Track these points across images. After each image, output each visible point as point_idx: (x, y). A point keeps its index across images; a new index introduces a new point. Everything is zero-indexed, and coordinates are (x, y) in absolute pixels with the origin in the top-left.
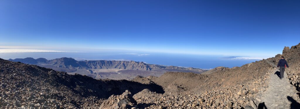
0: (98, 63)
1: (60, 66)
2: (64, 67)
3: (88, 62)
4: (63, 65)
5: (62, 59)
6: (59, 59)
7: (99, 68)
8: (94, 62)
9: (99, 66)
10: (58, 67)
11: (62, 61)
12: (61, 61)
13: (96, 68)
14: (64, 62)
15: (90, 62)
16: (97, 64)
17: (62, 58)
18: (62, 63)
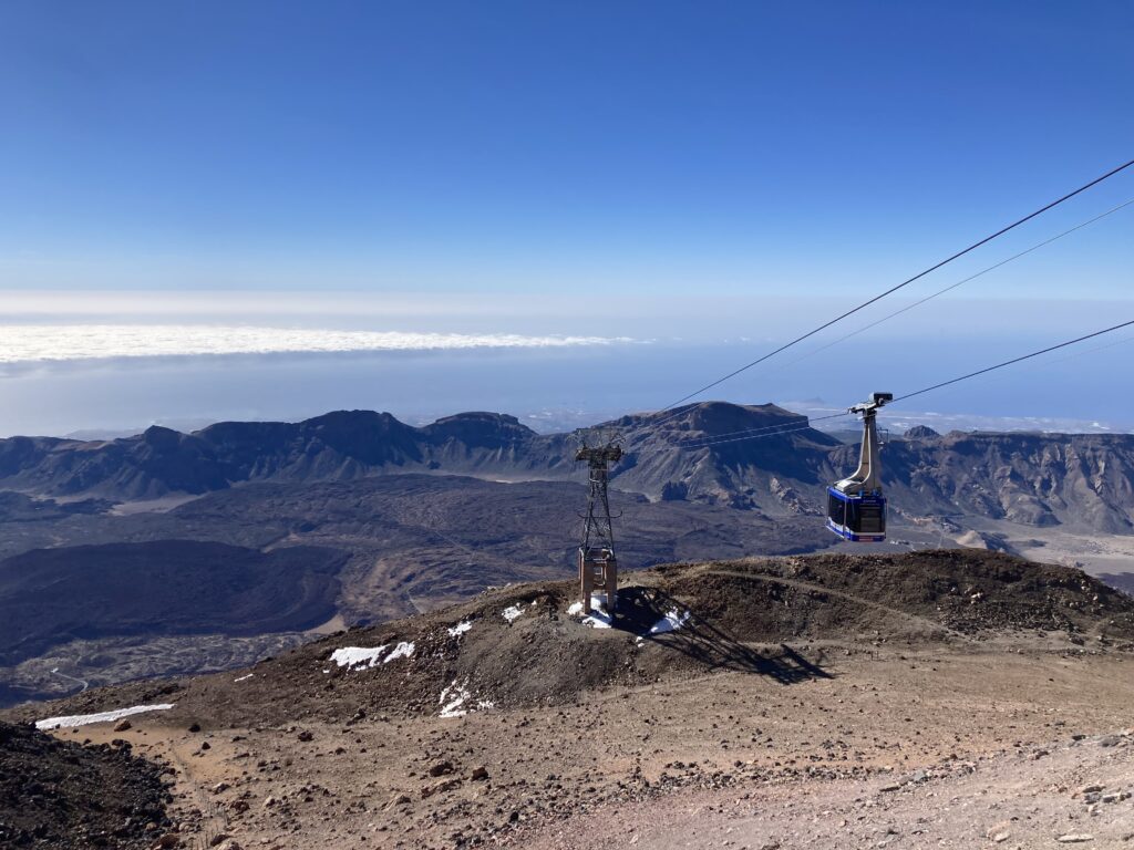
0: (1072, 460)
1: (673, 493)
2: (713, 500)
3: (958, 447)
4: (699, 483)
5: (689, 420)
6: (653, 420)
7: (1099, 521)
8: (1028, 444)
9: (1092, 496)
10: (653, 499)
11: (689, 444)
12: (673, 441)
13: (1047, 520)
14: (704, 454)
15: (970, 447)
16: (1059, 468)
17: (680, 412)
18: (693, 461)
